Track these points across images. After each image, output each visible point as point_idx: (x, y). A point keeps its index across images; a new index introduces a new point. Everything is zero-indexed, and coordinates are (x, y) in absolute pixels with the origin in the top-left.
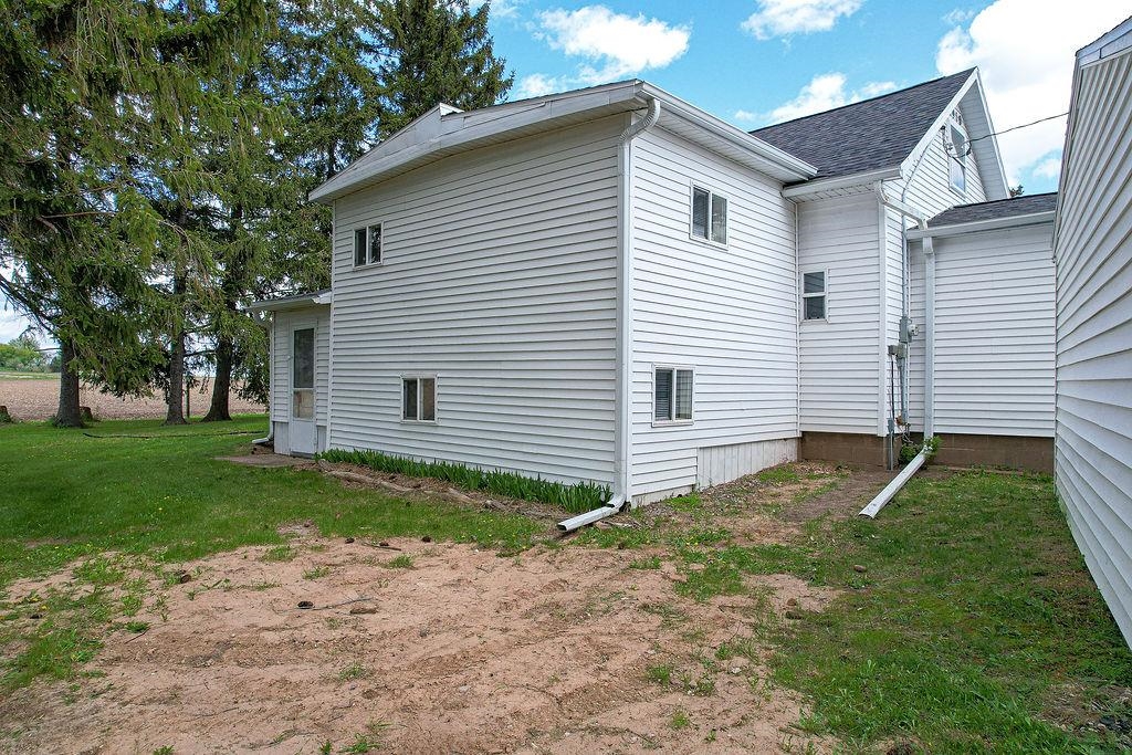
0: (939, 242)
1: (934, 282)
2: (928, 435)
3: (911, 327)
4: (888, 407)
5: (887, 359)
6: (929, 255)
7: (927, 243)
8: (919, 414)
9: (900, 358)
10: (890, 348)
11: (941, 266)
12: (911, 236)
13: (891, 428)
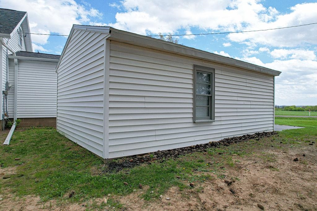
0: (20, 61)
1: (18, 73)
2: (15, 119)
3: (10, 85)
4: (2, 110)
5: (2, 95)
6: (16, 64)
7: (16, 60)
8: (12, 112)
9: (6, 95)
10: (3, 92)
11: (20, 68)
12: (10, 57)
13: (3, 117)
